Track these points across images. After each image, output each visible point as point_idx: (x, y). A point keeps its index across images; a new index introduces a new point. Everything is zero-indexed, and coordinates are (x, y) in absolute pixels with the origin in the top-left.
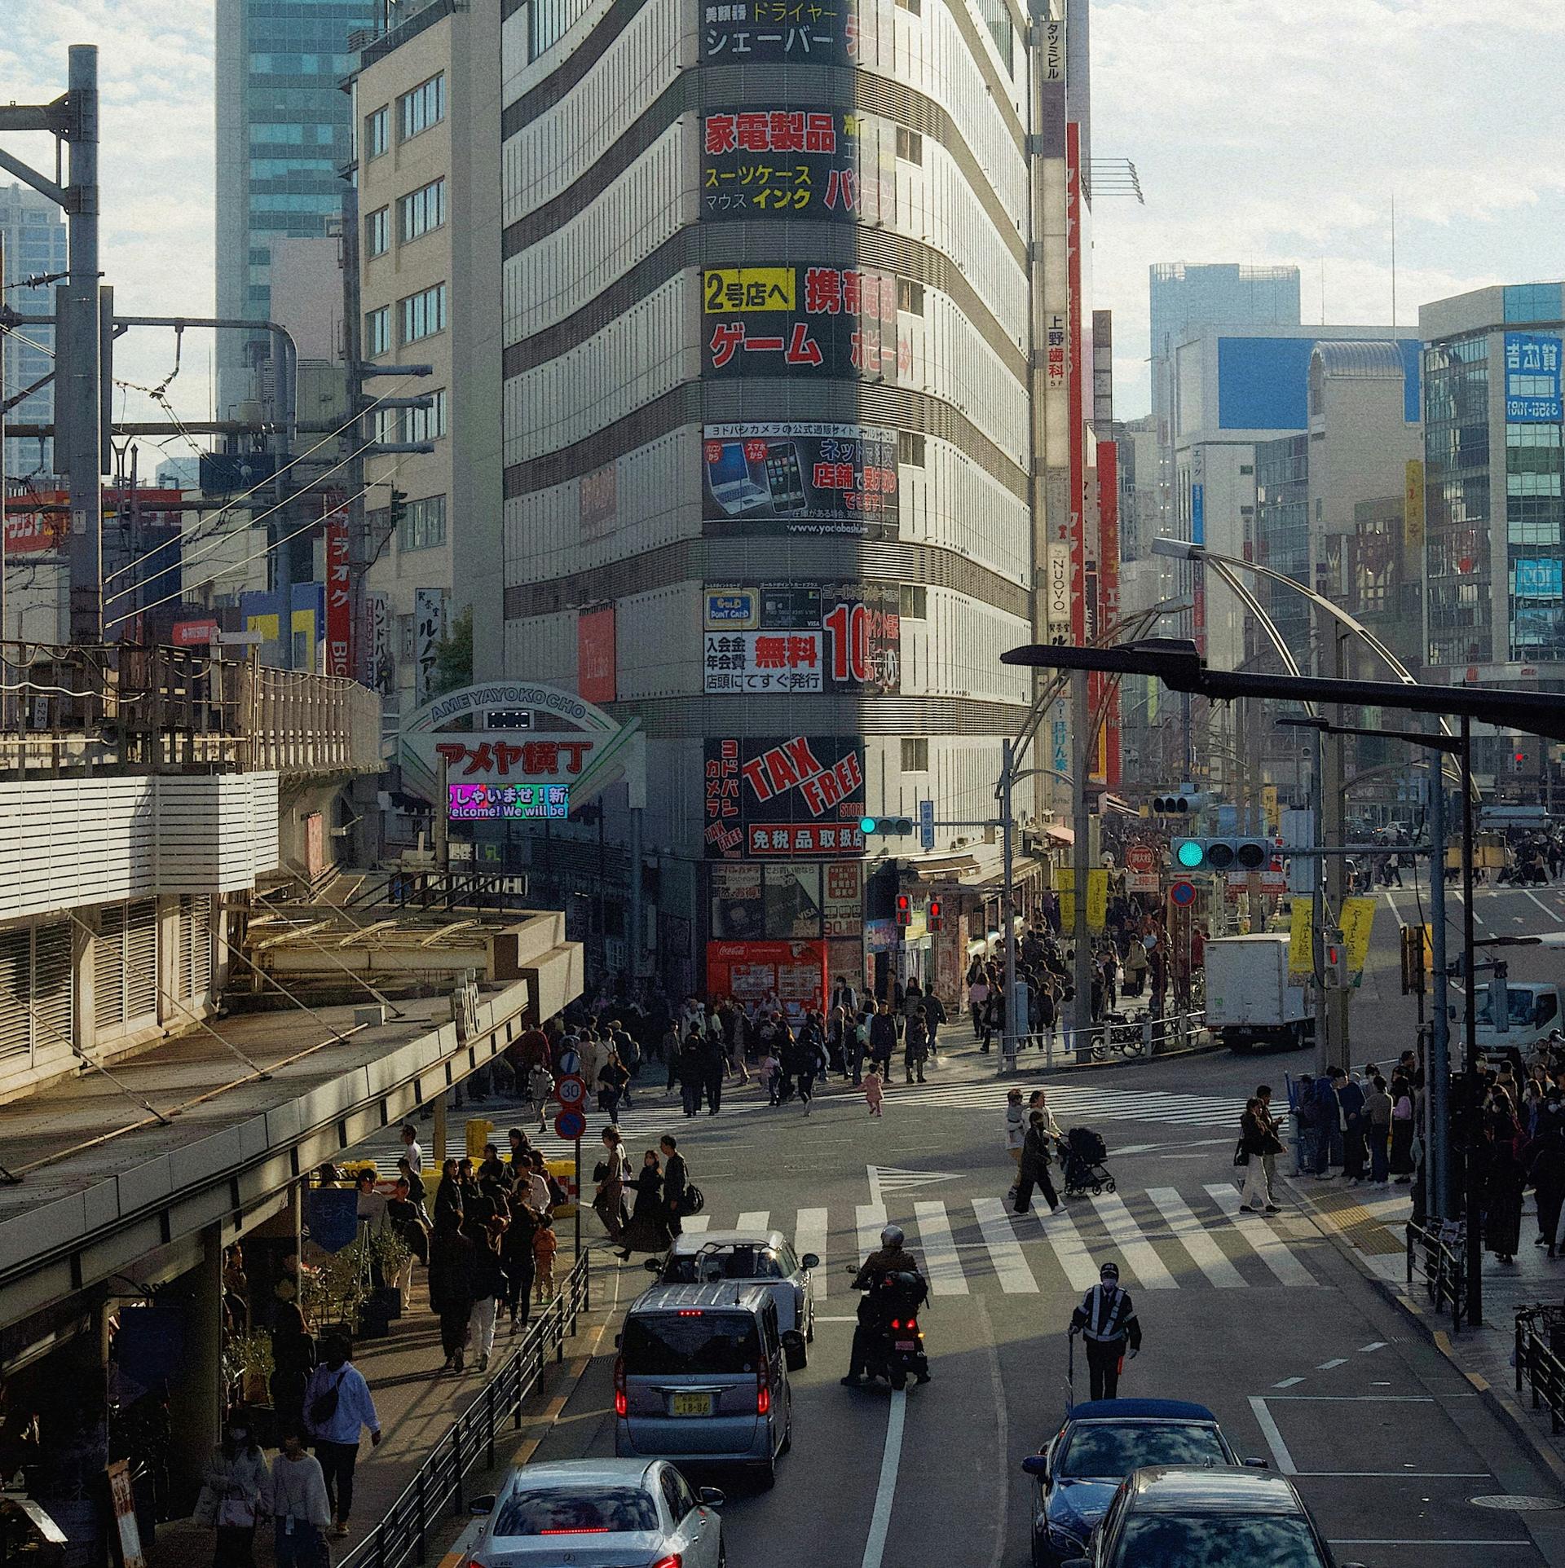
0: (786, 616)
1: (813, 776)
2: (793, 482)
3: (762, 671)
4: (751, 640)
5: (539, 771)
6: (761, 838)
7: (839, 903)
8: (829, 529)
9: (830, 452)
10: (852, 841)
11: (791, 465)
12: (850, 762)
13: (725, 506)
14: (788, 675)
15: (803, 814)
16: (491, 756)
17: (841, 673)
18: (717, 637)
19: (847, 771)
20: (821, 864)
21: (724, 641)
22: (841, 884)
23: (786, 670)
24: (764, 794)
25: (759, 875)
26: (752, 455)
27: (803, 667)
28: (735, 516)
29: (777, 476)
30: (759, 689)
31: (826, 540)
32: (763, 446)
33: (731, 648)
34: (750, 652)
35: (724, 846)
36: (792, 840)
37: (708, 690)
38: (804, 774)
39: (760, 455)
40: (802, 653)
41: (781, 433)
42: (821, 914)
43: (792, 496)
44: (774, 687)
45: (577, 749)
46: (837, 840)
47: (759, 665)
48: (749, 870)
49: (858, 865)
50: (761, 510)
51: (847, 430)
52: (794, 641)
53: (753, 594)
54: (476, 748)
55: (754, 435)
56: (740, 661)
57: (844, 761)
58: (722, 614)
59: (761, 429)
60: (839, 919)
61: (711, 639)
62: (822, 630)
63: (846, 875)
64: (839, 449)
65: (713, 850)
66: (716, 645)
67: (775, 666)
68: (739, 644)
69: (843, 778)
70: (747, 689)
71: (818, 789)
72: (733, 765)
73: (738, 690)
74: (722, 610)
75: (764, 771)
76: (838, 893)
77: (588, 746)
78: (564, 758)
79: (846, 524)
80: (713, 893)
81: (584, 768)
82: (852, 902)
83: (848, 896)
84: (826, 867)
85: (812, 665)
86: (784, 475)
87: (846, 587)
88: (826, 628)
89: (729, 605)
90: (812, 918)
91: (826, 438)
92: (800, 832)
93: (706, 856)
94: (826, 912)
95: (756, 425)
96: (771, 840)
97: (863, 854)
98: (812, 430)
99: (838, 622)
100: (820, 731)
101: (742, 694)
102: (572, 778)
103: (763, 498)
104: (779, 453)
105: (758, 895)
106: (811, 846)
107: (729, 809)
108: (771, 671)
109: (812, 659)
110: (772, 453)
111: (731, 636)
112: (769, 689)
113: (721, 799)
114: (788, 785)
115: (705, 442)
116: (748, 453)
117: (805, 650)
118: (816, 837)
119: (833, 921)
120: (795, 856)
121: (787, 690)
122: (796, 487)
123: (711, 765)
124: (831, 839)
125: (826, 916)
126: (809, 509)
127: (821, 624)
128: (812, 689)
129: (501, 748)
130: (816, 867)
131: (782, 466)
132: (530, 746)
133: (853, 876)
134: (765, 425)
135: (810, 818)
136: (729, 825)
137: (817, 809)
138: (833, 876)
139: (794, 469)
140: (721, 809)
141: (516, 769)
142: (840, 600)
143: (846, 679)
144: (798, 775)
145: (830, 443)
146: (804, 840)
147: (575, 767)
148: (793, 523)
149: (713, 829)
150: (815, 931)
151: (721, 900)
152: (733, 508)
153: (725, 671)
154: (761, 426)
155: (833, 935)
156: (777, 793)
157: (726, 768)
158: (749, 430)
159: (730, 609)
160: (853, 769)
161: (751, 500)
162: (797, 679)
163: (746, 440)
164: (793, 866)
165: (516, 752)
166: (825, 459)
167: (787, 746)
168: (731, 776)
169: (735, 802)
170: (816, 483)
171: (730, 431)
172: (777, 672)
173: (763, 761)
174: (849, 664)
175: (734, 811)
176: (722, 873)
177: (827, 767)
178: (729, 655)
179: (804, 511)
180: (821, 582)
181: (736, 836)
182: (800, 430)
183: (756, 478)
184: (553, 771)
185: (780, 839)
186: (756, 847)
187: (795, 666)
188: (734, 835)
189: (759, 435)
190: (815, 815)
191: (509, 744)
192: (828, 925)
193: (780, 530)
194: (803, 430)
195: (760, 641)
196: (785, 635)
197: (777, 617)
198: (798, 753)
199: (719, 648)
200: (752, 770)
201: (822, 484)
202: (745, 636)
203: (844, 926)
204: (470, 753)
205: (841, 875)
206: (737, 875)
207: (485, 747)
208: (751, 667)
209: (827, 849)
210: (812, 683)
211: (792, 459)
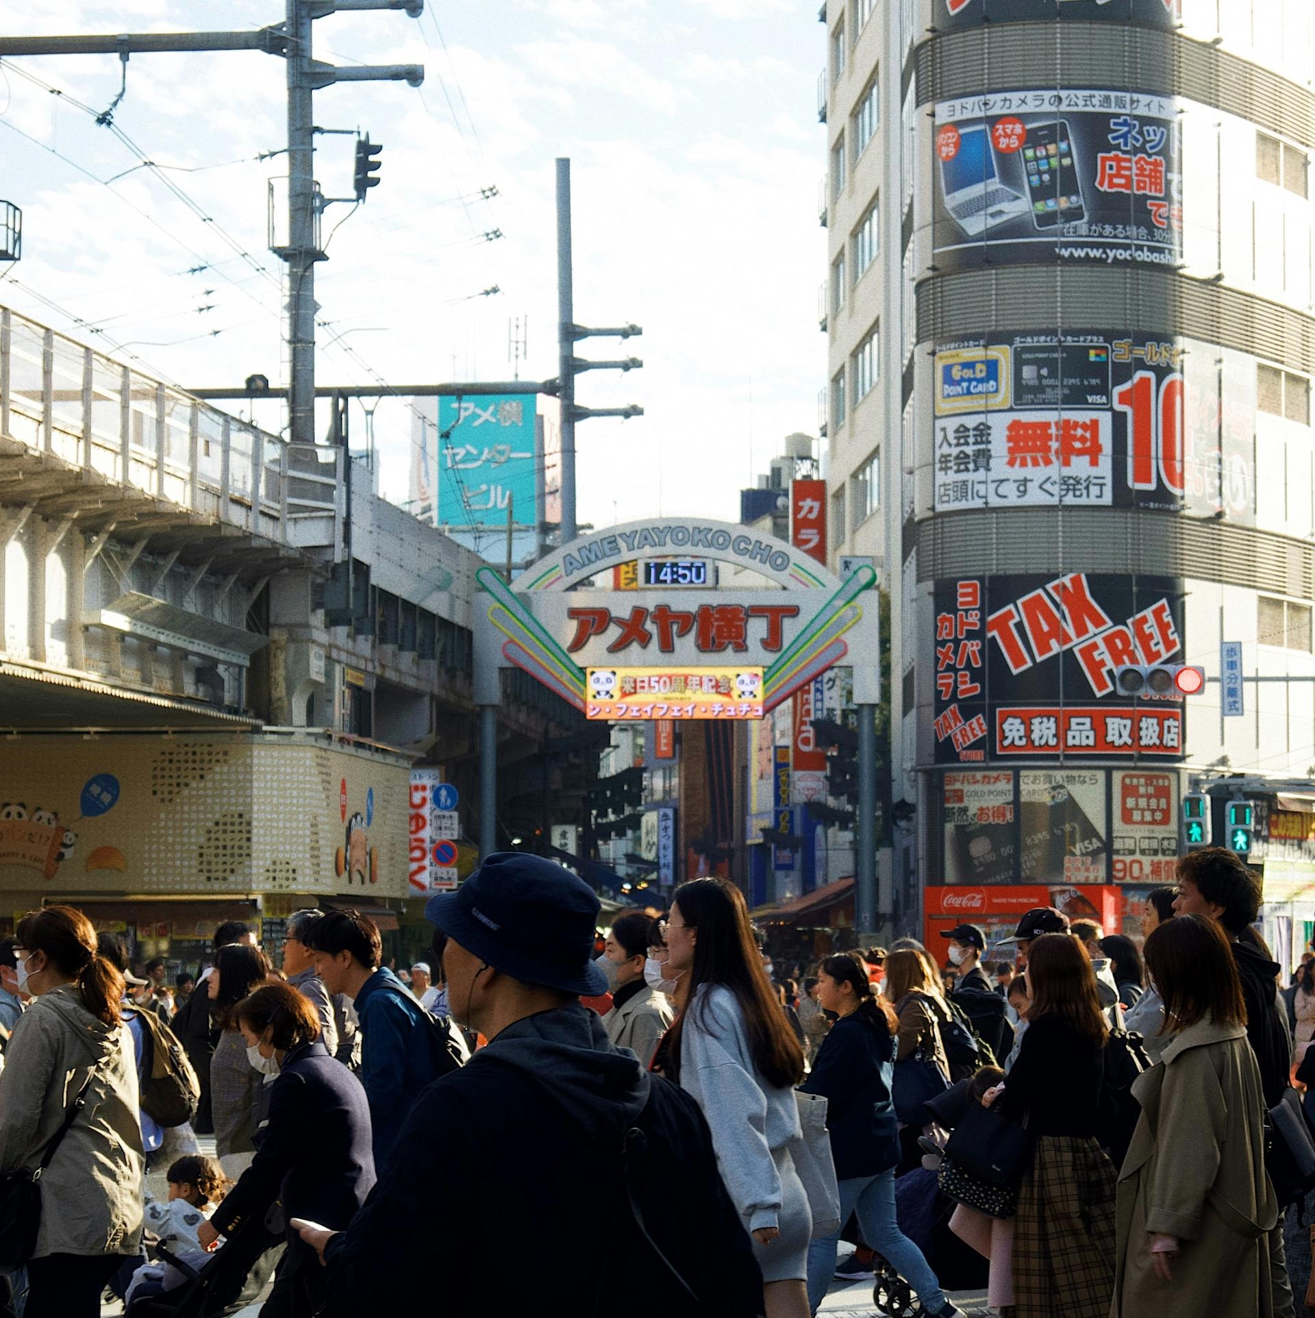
0: (1053, 387)
1: (1097, 634)
2: (1065, 182)
3: (1018, 472)
4: (999, 425)
5: (720, 648)
6: (1013, 729)
7: (1139, 832)
8: (1123, 255)
9: (1125, 136)
10: (1161, 736)
11: (1063, 156)
12: (1158, 614)
13: (963, 223)
14: (1055, 477)
15: (1079, 693)
16: (650, 626)
17: (1143, 475)
18: (952, 424)
19: (1151, 627)
20: (1109, 772)
21: (962, 431)
22: (1143, 802)
23: (1055, 470)
24: (1019, 661)
25: (1010, 786)
26: (1003, 143)
27: (1080, 466)
28: (978, 238)
29: (1040, 173)
30: (1013, 500)
31: (1118, 272)
32: (1018, 128)
33: (971, 440)
34: (999, 444)
35: (960, 742)
36: (1062, 730)
37: (940, 508)
38: (1081, 630)
39: (1014, 142)
40: (1078, 445)
41: (1046, 108)
42: (1108, 847)
43: (1064, 203)
44: (1035, 497)
45: (777, 615)
46: (1135, 733)
47: (1011, 463)
48: (997, 779)
49: (1173, 777)
50: (1014, 228)
51: (1154, 105)
52: (1067, 426)
53: (1003, 355)
54: (626, 614)
55: (1005, 111)
56: (982, 459)
57: (1148, 613)
58: (959, 389)
59: (1016, 102)
60: (1138, 856)
61: (944, 429)
62: (1111, 409)
63: (1151, 790)
64: (1141, 133)
65: (945, 750)
66: (951, 437)
67: (1035, 463)
68: (983, 432)
69: (1145, 639)
70: (995, 502)
71: (1103, 654)
72: (974, 617)
73: (978, 503)
74: (958, 383)
75: (1019, 626)
76: (1137, 816)
77: (793, 611)
78: (757, 629)
79: (1152, 250)
80: (946, 815)
81: (785, 645)
82: (1160, 831)
83: (1154, 822)
84: (1117, 776)
85: (1094, 462)
86: (1051, 172)
87: (1151, 346)
88: (1118, 407)
89: (968, 373)
90: (1094, 854)
91: (1118, 116)
92: (1074, 721)
93: (937, 761)
94: (1117, 845)
95: (1008, 95)
96: (1029, 731)
97: (1182, 759)
98: (1095, 101)
99: (1139, 398)
100: (1108, 565)
101: (987, 510)
102: (770, 658)
103: (1019, 206)
104: (1044, 137)
105: (1009, 817)
106: (1091, 742)
107: (968, 687)
108: (1029, 472)
109: (1093, 452)
110: (1033, 139)
111: (970, 422)
112: (1028, 500)
113: (956, 671)
114: (1056, 647)
115: (936, 130)
116: (996, 141)
117: (1083, 439)
118: (1100, 729)
119: (1128, 859)
120: (1068, 757)
121: (1054, 501)
122: (1070, 188)
123: (944, 619)
124: (1126, 733)
125: (1117, 852)
126: (1090, 223)
127: (1110, 400)
128: (1093, 501)
129: (664, 615)
130: (1101, 776)
131: (1048, 157)
132: (705, 611)
133: (1163, 792)
134: (1021, 95)
135: (1089, 698)
136: (968, 710)
137: (1102, 685)
138: (1128, 791)
139: (1066, 162)
140: (956, 687)
141: (686, 644)
142: (1141, 364)
143: (1152, 486)
144: (1071, 631)
145: (1125, 123)
146: (1081, 733)
147: (773, 641)
148: (1066, 245)
149: (945, 717)
150: (1098, 873)
151: (957, 827)
152: (975, 225)
153: (963, 476)
154: (1015, 96)
155: (1128, 880)
156: (1039, 659)
157: (963, 624)
158: (998, 104)
159: (970, 380)
160: (1163, 627)
161: (1001, 212)
162: (1070, 484)
163: (993, 121)
164: (1064, 773)
165: (685, 620)
166: (1117, 147)
167: (1056, 588)
168: (971, 635)
169: (976, 675)
170: (1102, 184)
171: (970, 108)
172: (1037, 474)
173: (1016, 611)
174: (1156, 464)
175: (976, 688)
176: (958, 786)
177: (1119, 619)
178: (969, 450)
179: (1082, 225)
180: (1111, 335)
181: (977, 727)
182: (1079, 101)
183: (1009, 177)
184: (741, 647)
185: (1044, 730)
186: (1006, 743)
187: (1067, 463)
188: (975, 725)
189: (1014, 110)
190: (1099, 694)
191: (674, 608)
192: (1119, 866)
193: (1046, 256)
194: (1081, 102)
195: (1015, 426)
196: (1051, 417)
197: (1040, 389)
198: (1073, 599)
199: (954, 442)
200: (1001, 624)
201: (1111, 185)
202: (992, 420)
203: (1147, 869)
204: (620, 622)
205: (1142, 790)
206: (977, 787)
207: (639, 614)
208: (999, 465)
209: (1120, 747)
210: (1094, 490)
211: (1063, 146)
